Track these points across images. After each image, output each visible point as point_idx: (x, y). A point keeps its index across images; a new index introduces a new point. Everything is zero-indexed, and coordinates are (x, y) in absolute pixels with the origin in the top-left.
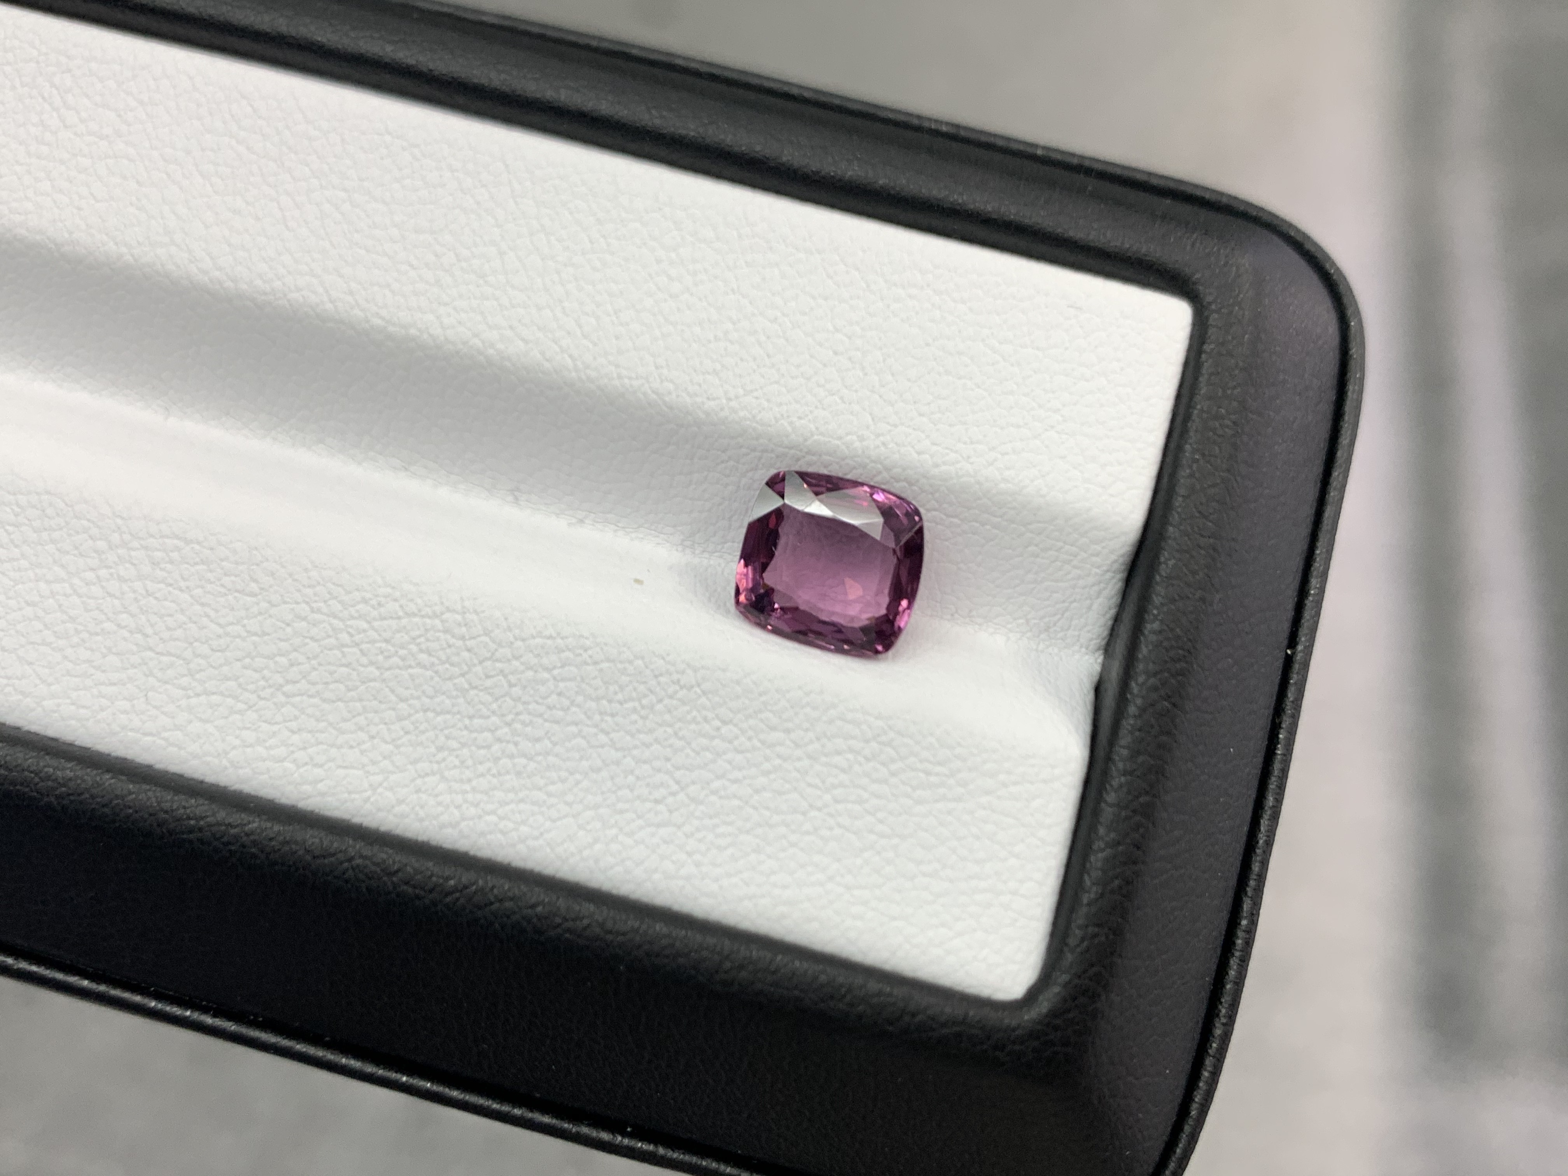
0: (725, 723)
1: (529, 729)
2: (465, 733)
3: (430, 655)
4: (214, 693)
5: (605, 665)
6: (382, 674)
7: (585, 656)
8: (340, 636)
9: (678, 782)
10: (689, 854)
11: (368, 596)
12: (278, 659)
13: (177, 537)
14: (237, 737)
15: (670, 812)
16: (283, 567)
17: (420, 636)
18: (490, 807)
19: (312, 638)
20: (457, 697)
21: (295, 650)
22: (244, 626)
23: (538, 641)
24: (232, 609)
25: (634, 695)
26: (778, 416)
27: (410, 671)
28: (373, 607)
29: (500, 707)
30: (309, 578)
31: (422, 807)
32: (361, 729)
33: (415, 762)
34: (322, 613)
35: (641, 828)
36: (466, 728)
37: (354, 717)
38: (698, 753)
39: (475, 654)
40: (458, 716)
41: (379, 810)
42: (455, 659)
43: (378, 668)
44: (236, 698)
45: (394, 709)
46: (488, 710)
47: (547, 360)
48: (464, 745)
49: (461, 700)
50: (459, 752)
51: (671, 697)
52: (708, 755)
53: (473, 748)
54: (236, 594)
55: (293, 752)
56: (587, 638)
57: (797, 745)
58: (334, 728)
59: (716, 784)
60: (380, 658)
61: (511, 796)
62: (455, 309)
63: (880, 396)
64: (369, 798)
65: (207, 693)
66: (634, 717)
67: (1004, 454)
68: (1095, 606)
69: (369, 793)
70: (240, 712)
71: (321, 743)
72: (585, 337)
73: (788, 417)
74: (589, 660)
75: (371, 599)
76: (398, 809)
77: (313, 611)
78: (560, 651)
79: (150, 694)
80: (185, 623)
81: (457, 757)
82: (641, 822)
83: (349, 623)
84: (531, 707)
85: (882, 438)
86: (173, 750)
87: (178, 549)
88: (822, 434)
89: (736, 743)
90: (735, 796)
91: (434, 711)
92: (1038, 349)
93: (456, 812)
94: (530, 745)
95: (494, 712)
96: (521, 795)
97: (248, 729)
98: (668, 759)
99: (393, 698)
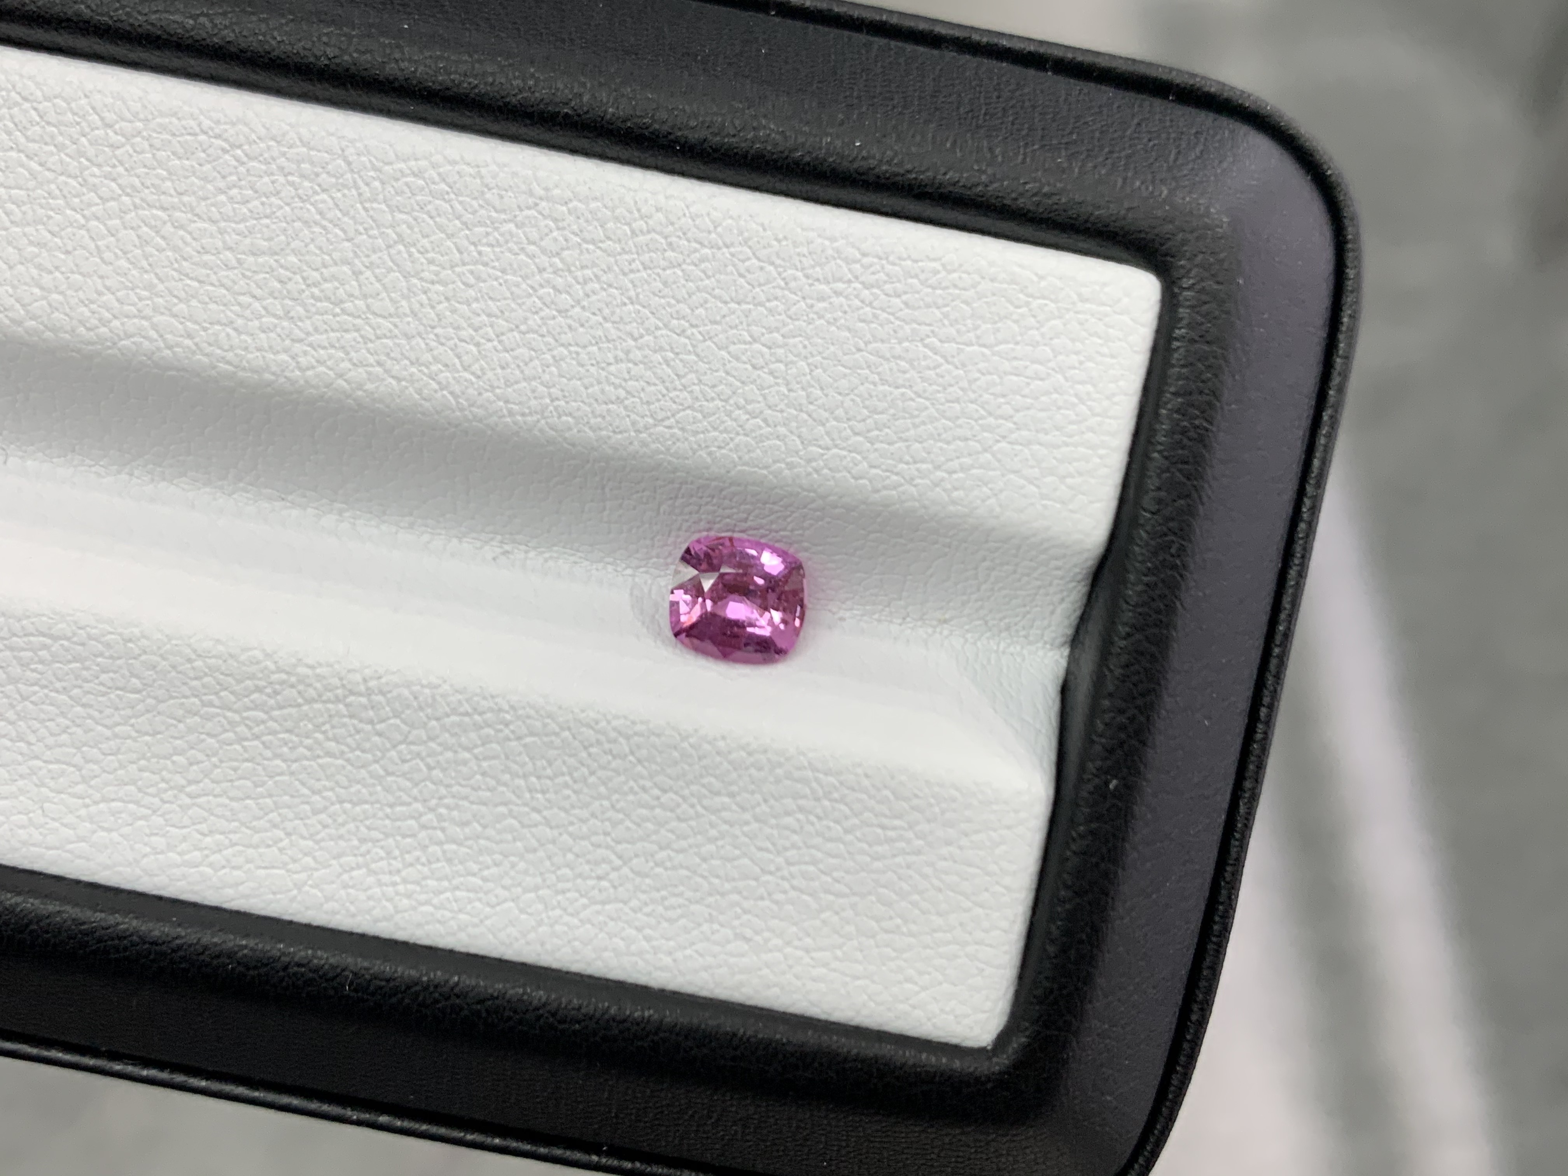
0: (664, 791)
1: (455, 813)
2: (387, 822)
3: (338, 742)
4: (113, 800)
5: (528, 740)
6: (289, 767)
7: (507, 731)
8: (238, 729)
9: (620, 857)
10: (639, 929)
11: (262, 683)
12: (175, 758)
13: (43, 635)
14: (146, 844)
15: (615, 887)
16: (164, 659)
17: (324, 724)
18: (423, 897)
19: (208, 734)
20: (374, 785)
21: (192, 748)
22: (132, 726)
23: (455, 718)
24: (117, 709)
25: (565, 769)
26: (695, 446)
27: (320, 761)
28: (269, 696)
29: (421, 792)
30: (193, 668)
31: (352, 903)
32: (275, 826)
33: (338, 857)
34: (214, 706)
35: (585, 907)
36: (387, 816)
37: (267, 814)
38: (639, 825)
39: (388, 738)
40: (378, 806)
41: (307, 908)
42: (367, 745)
43: (284, 761)
44: (137, 803)
45: (307, 803)
46: (409, 796)
47: (425, 399)
48: (387, 835)
49: (379, 788)
50: (382, 843)
51: (603, 768)
52: (649, 826)
53: (399, 838)
54: (119, 692)
55: (207, 856)
56: (507, 712)
57: (744, 809)
58: (248, 828)
59: (662, 855)
60: (285, 749)
61: (445, 884)
62: (310, 345)
63: (810, 416)
64: (295, 897)
65: (104, 800)
66: (568, 792)
67: (951, 472)
68: (1059, 611)
69: (295, 892)
70: (144, 818)
71: (236, 844)
72: (466, 369)
73: (707, 447)
74: (512, 736)
75: (265, 687)
76: (328, 906)
77: (204, 704)
78: (478, 727)
79: (46, 805)
80: (68, 727)
81: (382, 848)
82: (584, 901)
83: (245, 714)
84: (456, 789)
85: (814, 464)
86: (78, 861)
87: (45, 647)
88: (746, 464)
89: (679, 811)
90: (682, 866)
91: (350, 802)
92: (984, 346)
93: (388, 904)
94: (458, 829)
95: (416, 799)
96: (455, 882)
97: (157, 834)
98: (606, 834)
99: (305, 791)
